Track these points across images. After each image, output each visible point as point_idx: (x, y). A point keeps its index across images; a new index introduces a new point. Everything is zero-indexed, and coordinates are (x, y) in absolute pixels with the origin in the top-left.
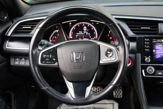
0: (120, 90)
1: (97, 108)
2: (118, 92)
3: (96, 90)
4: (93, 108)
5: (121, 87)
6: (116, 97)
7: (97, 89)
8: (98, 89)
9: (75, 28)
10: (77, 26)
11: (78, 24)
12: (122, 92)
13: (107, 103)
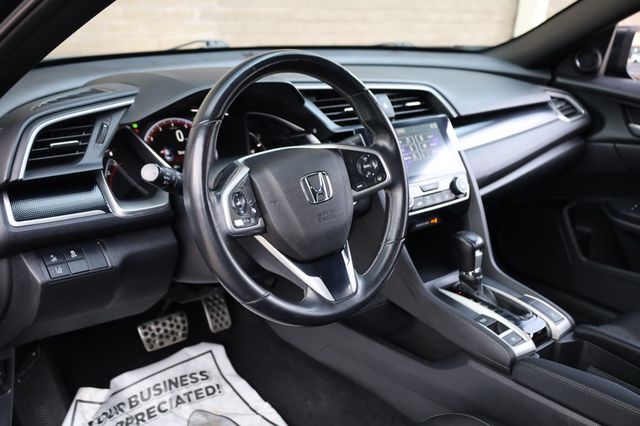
0: (221, 307)
1: (176, 379)
2: (218, 315)
3: (166, 331)
4: (165, 382)
5: (222, 300)
6: (219, 329)
7: (160, 326)
8: (164, 324)
9: (152, 139)
10: (157, 130)
11: (157, 124)
12: (226, 311)
13: (195, 355)
